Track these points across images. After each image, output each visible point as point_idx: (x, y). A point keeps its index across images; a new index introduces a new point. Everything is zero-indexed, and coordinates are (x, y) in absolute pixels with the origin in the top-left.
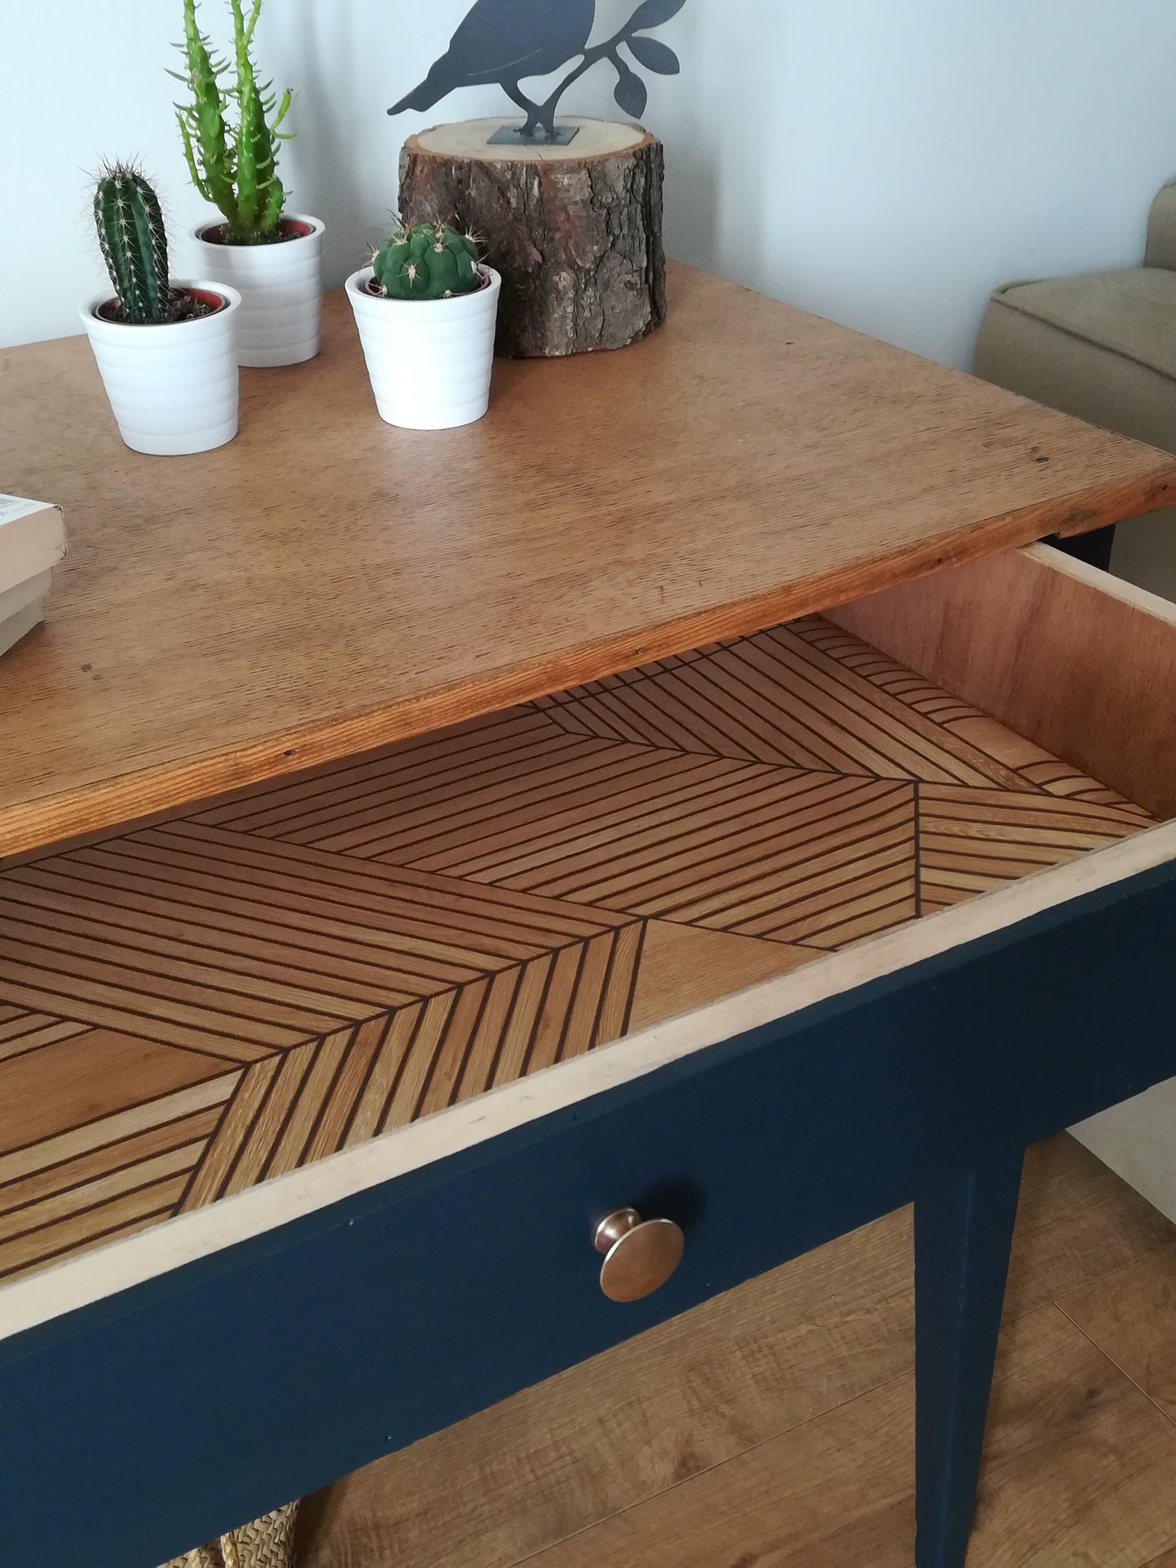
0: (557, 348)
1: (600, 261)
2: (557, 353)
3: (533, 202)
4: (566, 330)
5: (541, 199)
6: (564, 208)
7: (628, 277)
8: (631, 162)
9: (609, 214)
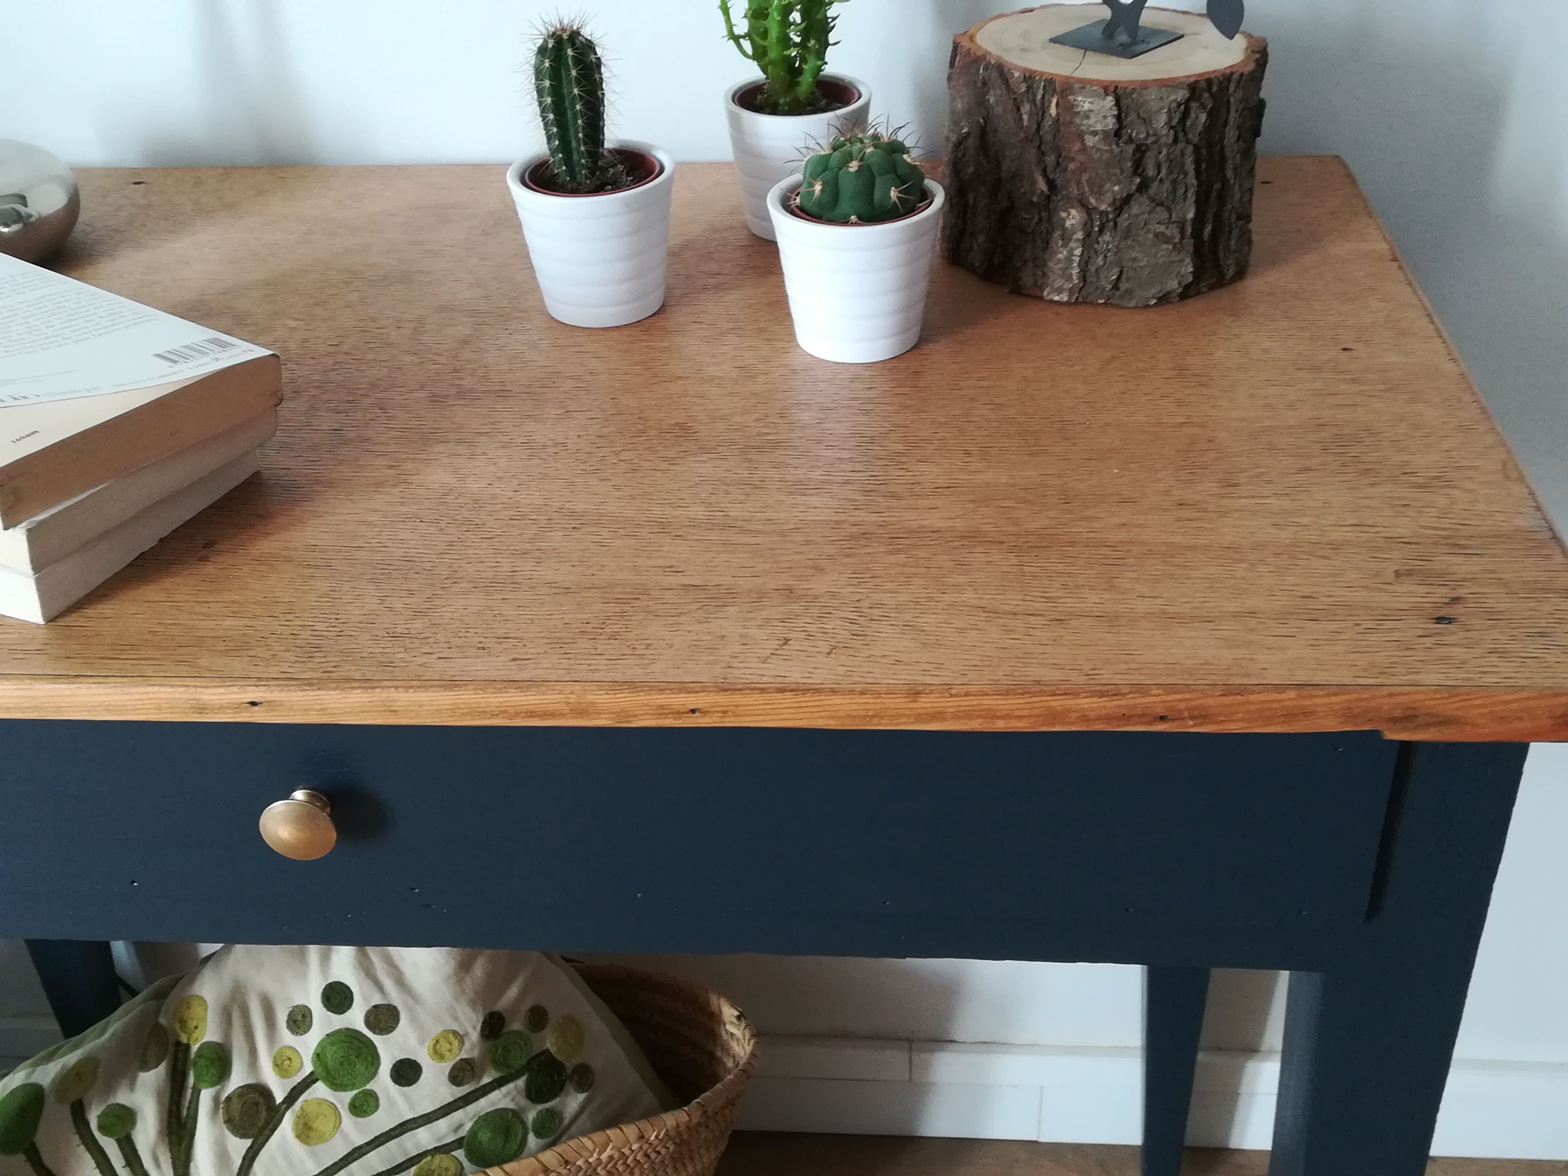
0: (1059, 291)
1: (1122, 204)
2: (1056, 298)
3: (1048, 123)
4: (1071, 275)
5: (1057, 120)
6: (1081, 136)
9: (1141, 151)
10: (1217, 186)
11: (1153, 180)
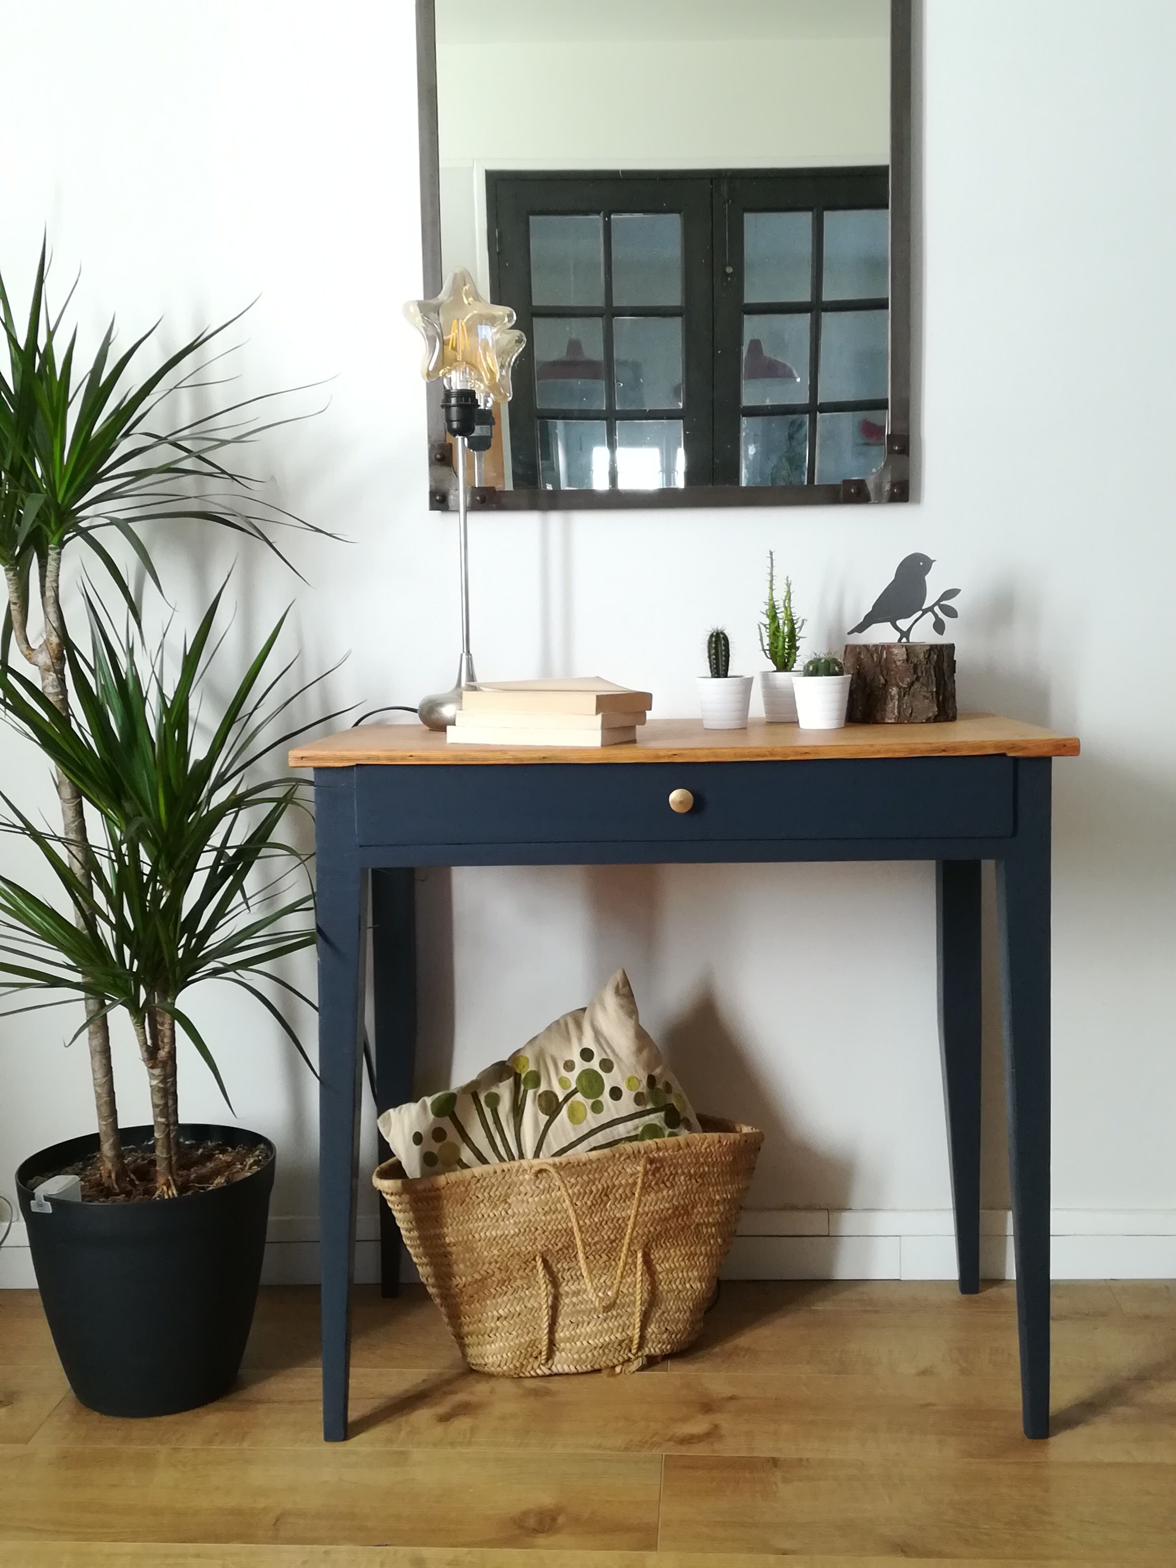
0: (891, 719)
1: (911, 684)
2: (890, 721)
3: (883, 659)
4: (895, 712)
5: (886, 658)
6: (895, 662)
7: (925, 694)
8: (928, 648)
9: (915, 667)
10: (943, 682)
11: (920, 677)
